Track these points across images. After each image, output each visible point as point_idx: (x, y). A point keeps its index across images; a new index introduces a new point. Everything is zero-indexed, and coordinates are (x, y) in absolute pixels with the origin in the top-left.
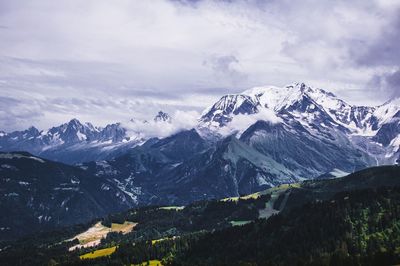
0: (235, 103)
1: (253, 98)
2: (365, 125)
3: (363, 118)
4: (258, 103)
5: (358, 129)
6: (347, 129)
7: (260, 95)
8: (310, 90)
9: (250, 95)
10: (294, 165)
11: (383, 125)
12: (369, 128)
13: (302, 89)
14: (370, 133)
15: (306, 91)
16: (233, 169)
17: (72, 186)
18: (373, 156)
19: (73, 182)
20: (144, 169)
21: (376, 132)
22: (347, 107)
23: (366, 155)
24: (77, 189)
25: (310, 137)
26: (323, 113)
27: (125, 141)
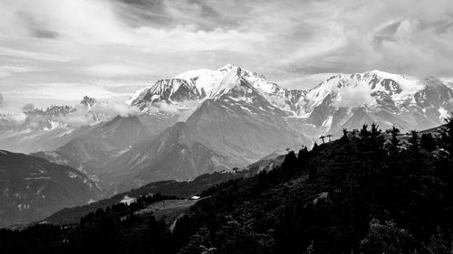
0: (171, 87)
1: (189, 82)
2: (299, 107)
3: (297, 101)
4: (195, 87)
5: (294, 112)
6: (283, 112)
7: (195, 79)
8: (246, 74)
9: (185, 79)
10: (240, 147)
11: (316, 108)
12: (303, 111)
13: (239, 73)
14: (305, 115)
15: (242, 75)
16: (190, 153)
17: (43, 175)
18: (308, 137)
19: (42, 172)
20: (90, 158)
21: (309, 114)
22: (281, 91)
23: (302, 136)
24: (48, 178)
25: (252, 121)
26: (260, 97)
27: (46, 129)
